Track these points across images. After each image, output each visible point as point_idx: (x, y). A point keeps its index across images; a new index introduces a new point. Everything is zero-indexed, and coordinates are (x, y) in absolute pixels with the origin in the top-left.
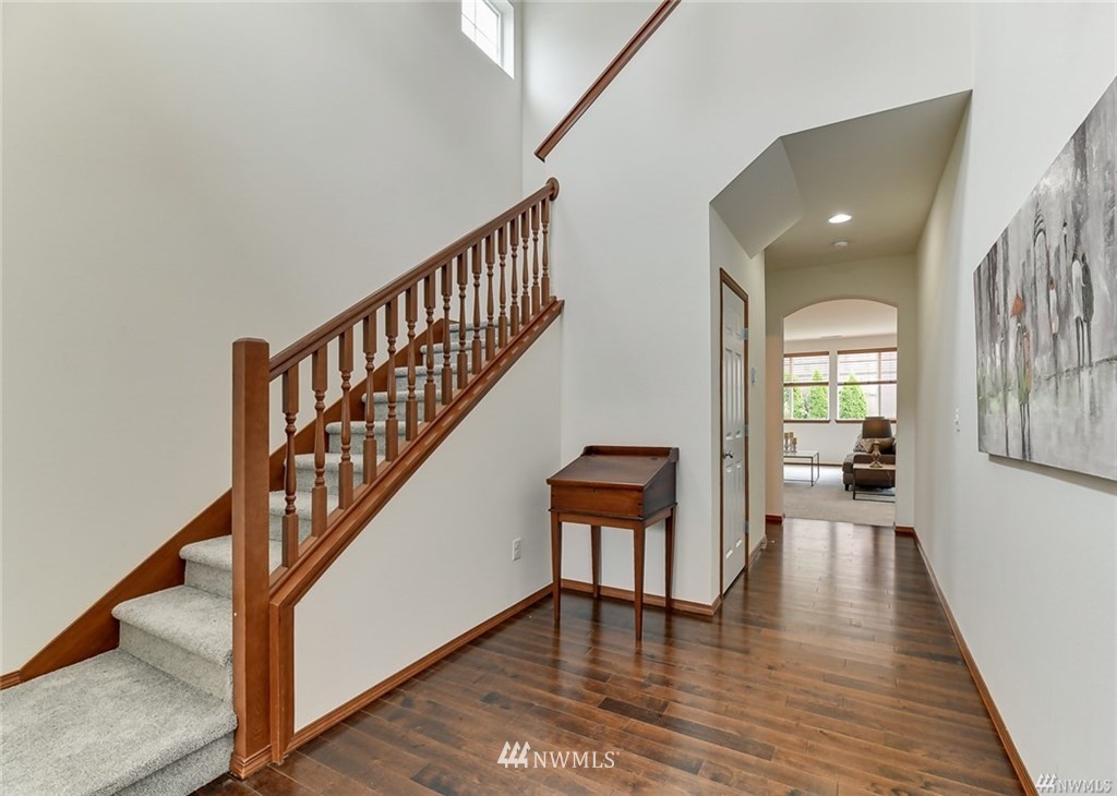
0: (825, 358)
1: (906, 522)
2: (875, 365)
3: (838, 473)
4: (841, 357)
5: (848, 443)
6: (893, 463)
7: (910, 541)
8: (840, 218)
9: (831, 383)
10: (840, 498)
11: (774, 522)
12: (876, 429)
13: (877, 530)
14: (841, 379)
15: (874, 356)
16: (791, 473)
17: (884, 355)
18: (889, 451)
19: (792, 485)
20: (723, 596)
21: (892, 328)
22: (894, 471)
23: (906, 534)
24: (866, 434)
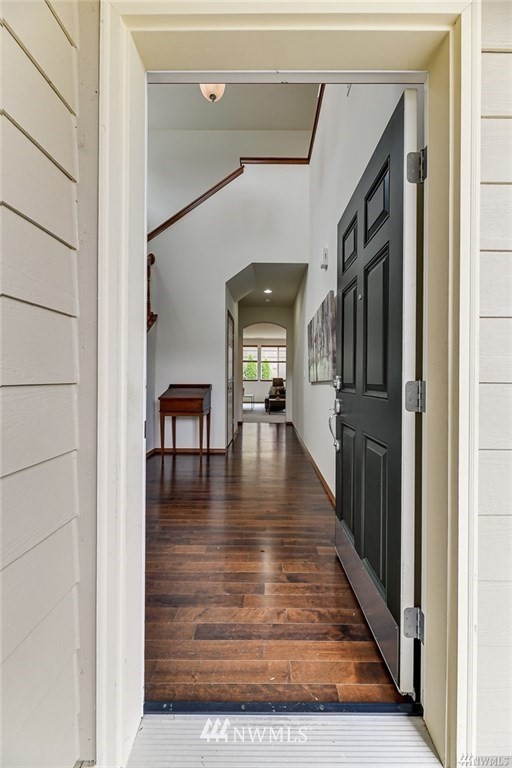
0: (256, 348)
1: (289, 419)
2: (276, 353)
3: (263, 405)
4: (263, 349)
5: (266, 390)
6: (284, 397)
7: (290, 427)
8: (268, 291)
9: (259, 361)
10: (264, 414)
11: (240, 424)
12: (278, 382)
13: (278, 425)
14: (263, 360)
15: (276, 349)
16: (246, 406)
17: (280, 349)
18: (283, 393)
19: (245, 412)
20: (228, 447)
21: (285, 337)
22: (284, 402)
23: (289, 425)
24: (274, 385)
